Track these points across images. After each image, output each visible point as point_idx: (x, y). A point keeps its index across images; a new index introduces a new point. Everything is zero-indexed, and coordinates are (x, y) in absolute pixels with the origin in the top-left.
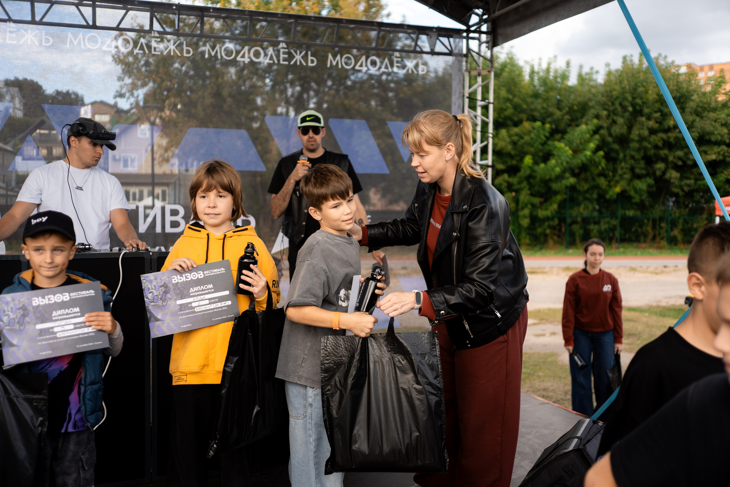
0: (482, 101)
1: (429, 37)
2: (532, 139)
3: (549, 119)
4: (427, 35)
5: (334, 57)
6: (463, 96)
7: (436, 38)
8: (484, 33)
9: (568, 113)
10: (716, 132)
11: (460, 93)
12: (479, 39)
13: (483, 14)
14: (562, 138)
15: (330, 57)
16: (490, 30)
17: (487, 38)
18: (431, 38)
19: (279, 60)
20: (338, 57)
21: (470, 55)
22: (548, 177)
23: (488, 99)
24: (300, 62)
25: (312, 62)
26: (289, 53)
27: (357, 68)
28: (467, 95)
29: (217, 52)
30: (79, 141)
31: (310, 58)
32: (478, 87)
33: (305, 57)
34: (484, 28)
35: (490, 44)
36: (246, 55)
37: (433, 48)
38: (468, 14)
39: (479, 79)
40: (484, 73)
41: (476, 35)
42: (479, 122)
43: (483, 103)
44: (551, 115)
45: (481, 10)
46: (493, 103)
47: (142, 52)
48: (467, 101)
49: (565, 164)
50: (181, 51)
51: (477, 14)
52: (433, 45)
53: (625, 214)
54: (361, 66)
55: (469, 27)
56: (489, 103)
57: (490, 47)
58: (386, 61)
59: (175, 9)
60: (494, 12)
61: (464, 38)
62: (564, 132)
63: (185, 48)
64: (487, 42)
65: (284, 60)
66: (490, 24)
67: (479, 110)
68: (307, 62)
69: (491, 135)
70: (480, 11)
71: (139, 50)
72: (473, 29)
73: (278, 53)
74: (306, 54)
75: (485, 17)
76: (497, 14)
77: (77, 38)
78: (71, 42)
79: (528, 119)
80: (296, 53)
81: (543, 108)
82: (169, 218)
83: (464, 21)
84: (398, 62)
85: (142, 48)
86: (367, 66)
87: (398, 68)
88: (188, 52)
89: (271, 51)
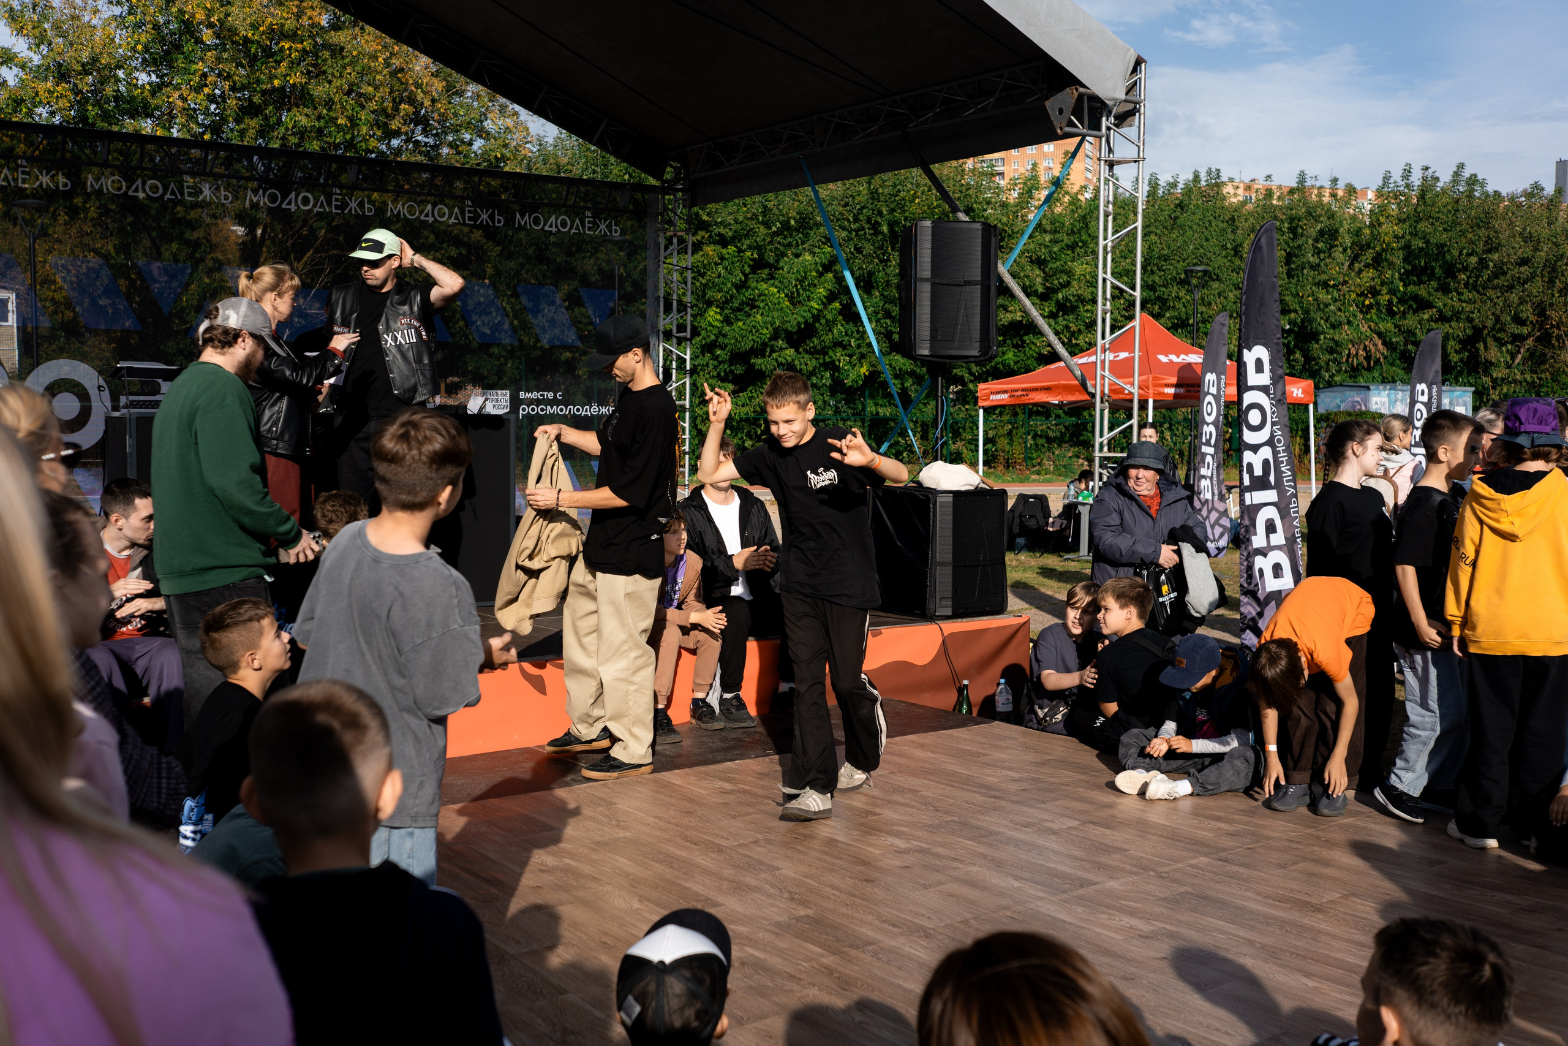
0: (677, 265)
1: (622, 194)
4: (620, 191)
5: (523, 217)
6: (659, 260)
7: (630, 195)
8: (680, 190)
10: (1022, 274)
11: (656, 258)
12: (674, 195)
13: (679, 169)
14: (772, 277)
15: (518, 216)
16: (687, 187)
17: (684, 196)
19: (464, 220)
20: (527, 217)
21: (664, 213)
23: (685, 263)
24: (487, 221)
25: (500, 221)
26: (475, 212)
27: (546, 228)
28: (662, 259)
29: (399, 211)
31: (496, 217)
32: (673, 249)
33: (492, 217)
34: (680, 183)
35: (688, 203)
36: (431, 214)
37: (625, 206)
38: (662, 168)
39: (675, 240)
40: (680, 233)
41: (670, 191)
42: (675, 288)
45: (677, 164)
46: (690, 269)
47: (322, 210)
49: (777, 323)
50: (363, 210)
51: (672, 166)
53: (878, 413)
54: (551, 226)
56: (687, 269)
57: (687, 206)
58: (577, 221)
60: (694, 173)
61: (659, 192)
62: (773, 267)
63: (367, 206)
64: (683, 200)
65: (470, 219)
66: (687, 181)
67: (674, 275)
68: (493, 222)
69: (689, 305)
70: (675, 164)
72: (667, 185)
73: (462, 212)
74: (493, 213)
75: (681, 172)
76: (697, 175)
77: (255, 194)
78: (251, 200)
80: (482, 212)
83: (658, 176)
84: (589, 222)
85: (322, 206)
86: (556, 226)
87: (589, 229)
88: (370, 210)
89: (456, 210)
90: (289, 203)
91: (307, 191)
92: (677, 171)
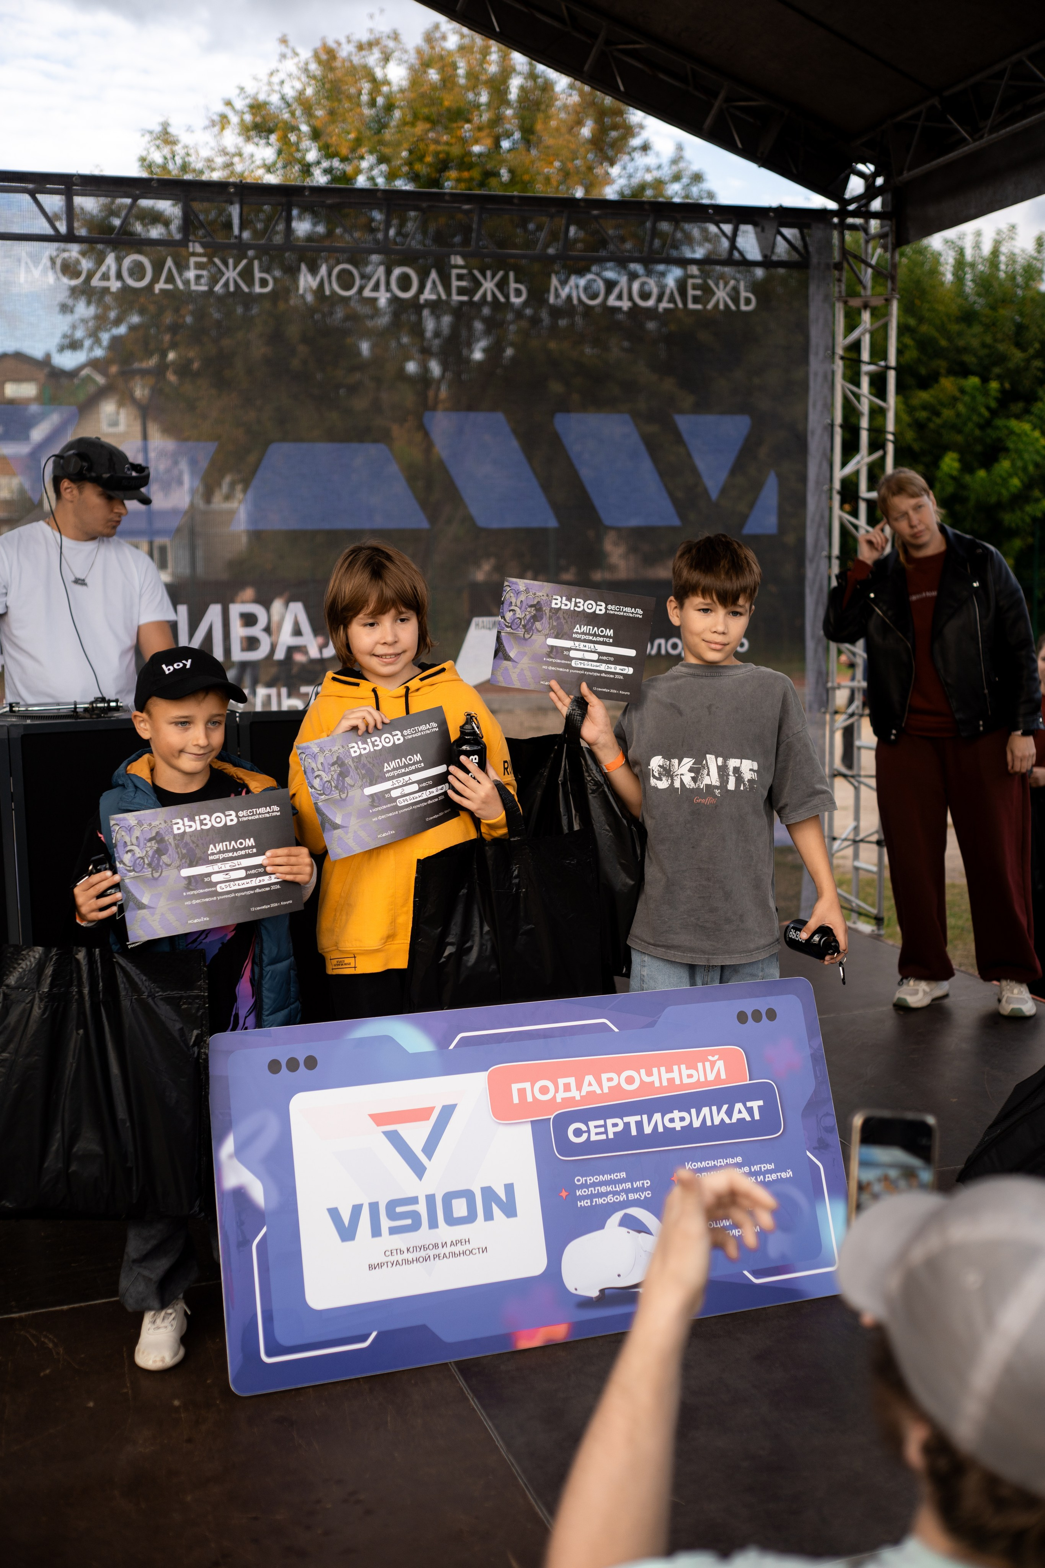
0: (870, 363)
1: (759, 229)
2: (958, 415)
3: (997, 370)
4: (755, 224)
5: (564, 280)
6: (833, 353)
7: (774, 231)
8: (876, 215)
9: (1038, 355)
11: (827, 349)
12: (865, 229)
13: (875, 175)
14: (1027, 411)
15: (555, 282)
16: (889, 209)
17: (882, 226)
18: (763, 230)
19: (449, 294)
20: (572, 282)
21: (846, 265)
22: (993, 499)
23: (885, 358)
24: (494, 295)
25: (518, 294)
26: (471, 278)
27: (611, 302)
28: (840, 351)
29: (321, 284)
30: (81, 491)
31: (513, 285)
32: (863, 334)
33: (503, 285)
34: (876, 205)
35: (890, 240)
36: (382, 287)
37: (769, 254)
38: (843, 176)
39: (866, 316)
40: (877, 302)
41: (858, 221)
42: (864, 407)
43: (872, 368)
44: (1002, 359)
45: (872, 168)
46: (894, 369)
47: (170, 287)
48: (839, 366)
49: (1031, 468)
50: (250, 282)
51: (861, 174)
52: (768, 248)
54: (620, 298)
55: (843, 202)
56: (887, 368)
57: (890, 246)
58: (671, 285)
59: (235, 194)
60: (901, 173)
61: (835, 226)
62: (1030, 398)
63: (257, 275)
64: (882, 236)
65: (461, 292)
66: (889, 196)
67: (865, 382)
68: (507, 295)
69: (890, 437)
70: (868, 168)
71: (167, 281)
72: (852, 207)
73: (447, 279)
74: (506, 278)
75: (880, 181)
76: (906, 175)
77: (39, 263)
78: (28, 271)
79: (951, 372)
80: (485, 277)
81: (984, 345)
82: (238, 631)
83: (834, 190)
84: (695, 287)
85: (170, 279)
86: (631, 298)
87: (696, 300)
88: (264, 283)
89: (434, 275)
90: (105, 277)
91: (140, 252)
92: (869, 179)
